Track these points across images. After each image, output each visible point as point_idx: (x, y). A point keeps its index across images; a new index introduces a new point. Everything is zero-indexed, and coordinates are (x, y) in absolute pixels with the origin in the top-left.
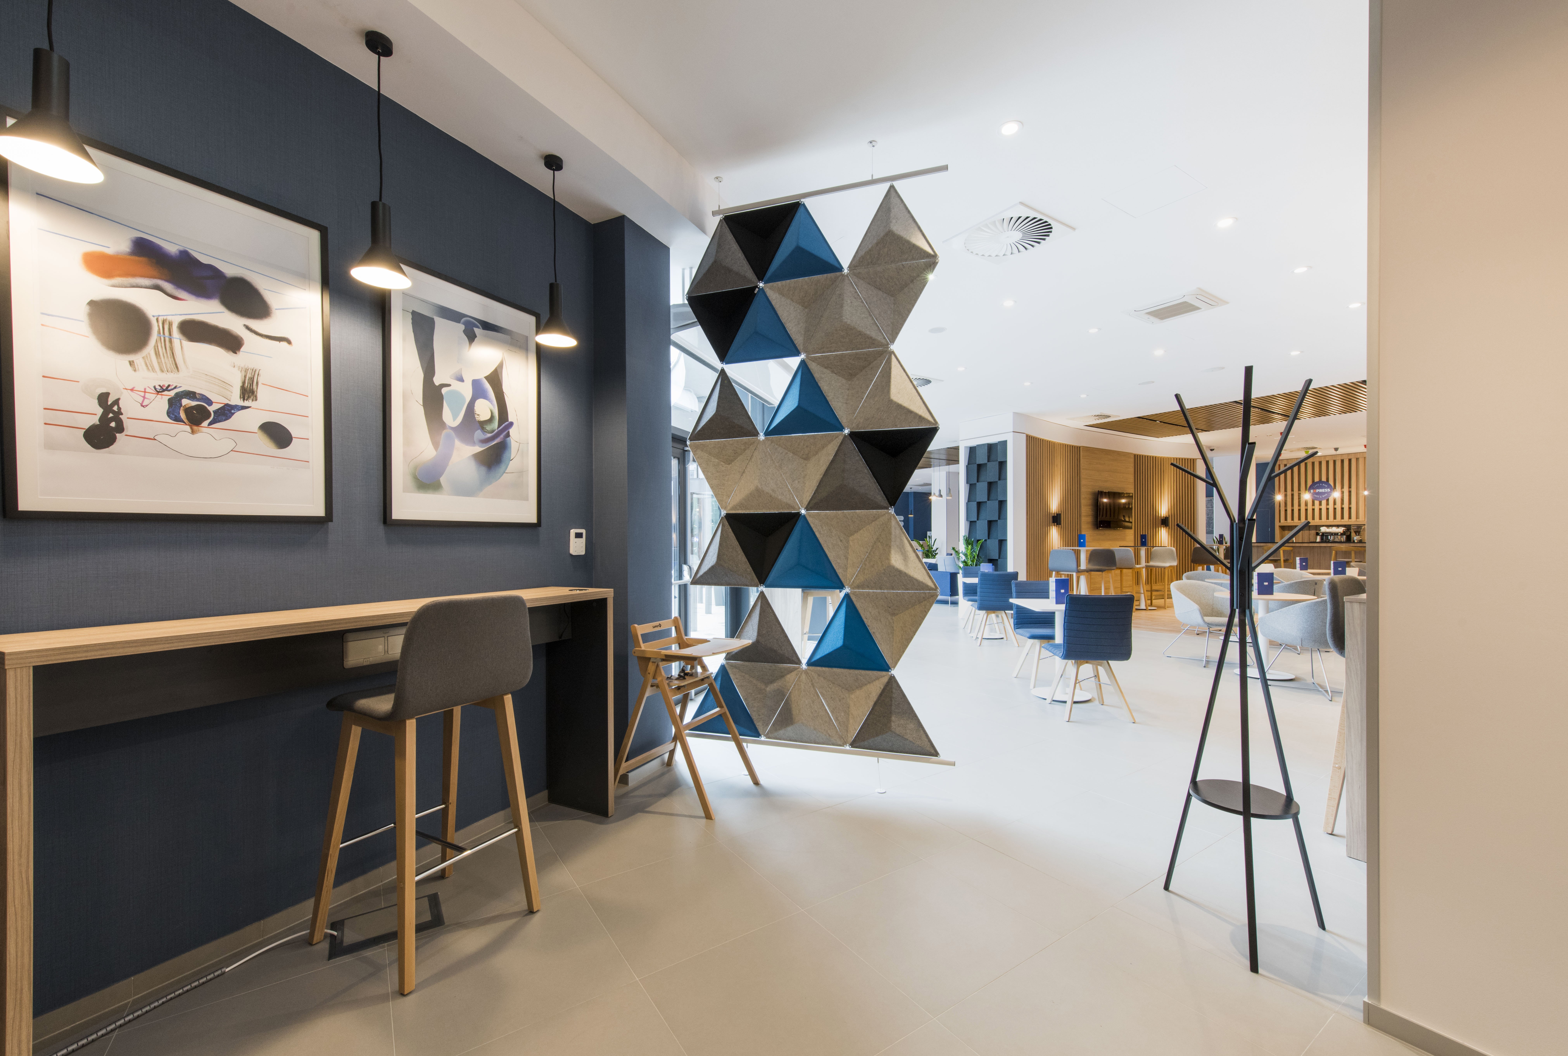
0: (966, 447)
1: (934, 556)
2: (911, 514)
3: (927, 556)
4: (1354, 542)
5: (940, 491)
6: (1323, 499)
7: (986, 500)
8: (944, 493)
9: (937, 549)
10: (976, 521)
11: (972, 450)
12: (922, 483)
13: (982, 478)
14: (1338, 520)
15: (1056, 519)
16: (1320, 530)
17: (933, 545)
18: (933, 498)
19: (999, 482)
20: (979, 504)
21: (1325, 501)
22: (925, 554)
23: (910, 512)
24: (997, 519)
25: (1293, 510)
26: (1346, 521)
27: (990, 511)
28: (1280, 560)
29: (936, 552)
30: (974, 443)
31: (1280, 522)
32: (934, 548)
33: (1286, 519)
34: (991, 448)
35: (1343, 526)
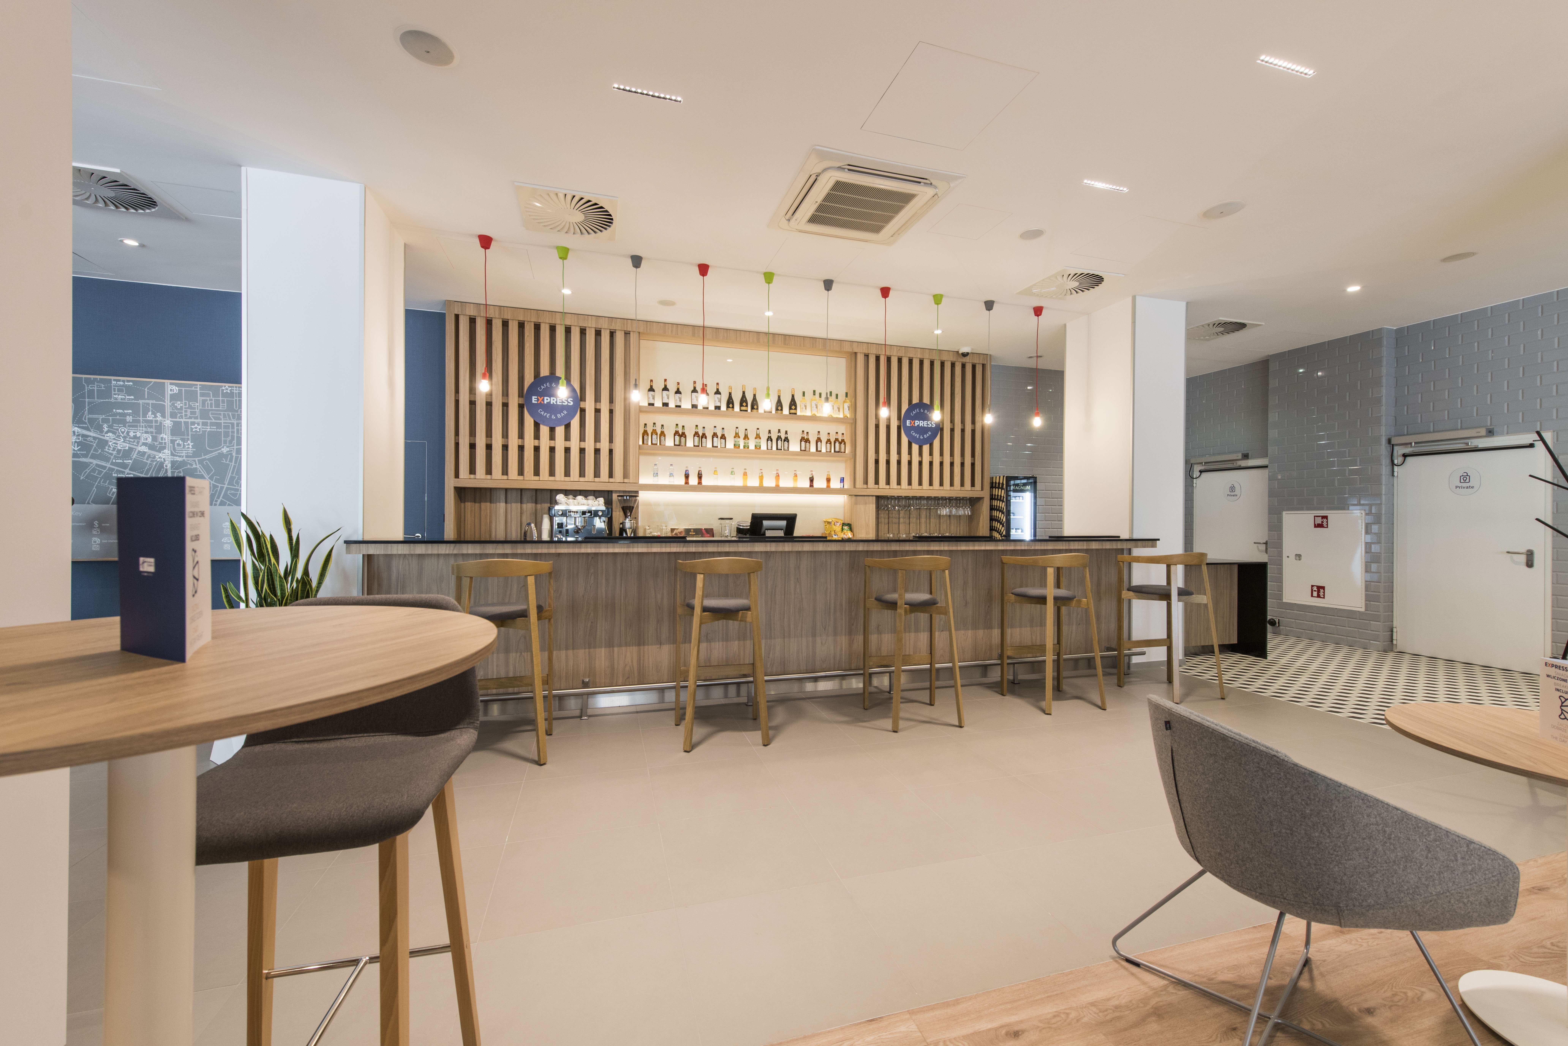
4: (621, 532)
6: (559, 422)
14: (589, 479)
16: (553, 503)
21: (563, 427)
25: (489, 447)
26: (603, 482)
31: (457, 475)
33: (472, 470)
35: (596, 494)
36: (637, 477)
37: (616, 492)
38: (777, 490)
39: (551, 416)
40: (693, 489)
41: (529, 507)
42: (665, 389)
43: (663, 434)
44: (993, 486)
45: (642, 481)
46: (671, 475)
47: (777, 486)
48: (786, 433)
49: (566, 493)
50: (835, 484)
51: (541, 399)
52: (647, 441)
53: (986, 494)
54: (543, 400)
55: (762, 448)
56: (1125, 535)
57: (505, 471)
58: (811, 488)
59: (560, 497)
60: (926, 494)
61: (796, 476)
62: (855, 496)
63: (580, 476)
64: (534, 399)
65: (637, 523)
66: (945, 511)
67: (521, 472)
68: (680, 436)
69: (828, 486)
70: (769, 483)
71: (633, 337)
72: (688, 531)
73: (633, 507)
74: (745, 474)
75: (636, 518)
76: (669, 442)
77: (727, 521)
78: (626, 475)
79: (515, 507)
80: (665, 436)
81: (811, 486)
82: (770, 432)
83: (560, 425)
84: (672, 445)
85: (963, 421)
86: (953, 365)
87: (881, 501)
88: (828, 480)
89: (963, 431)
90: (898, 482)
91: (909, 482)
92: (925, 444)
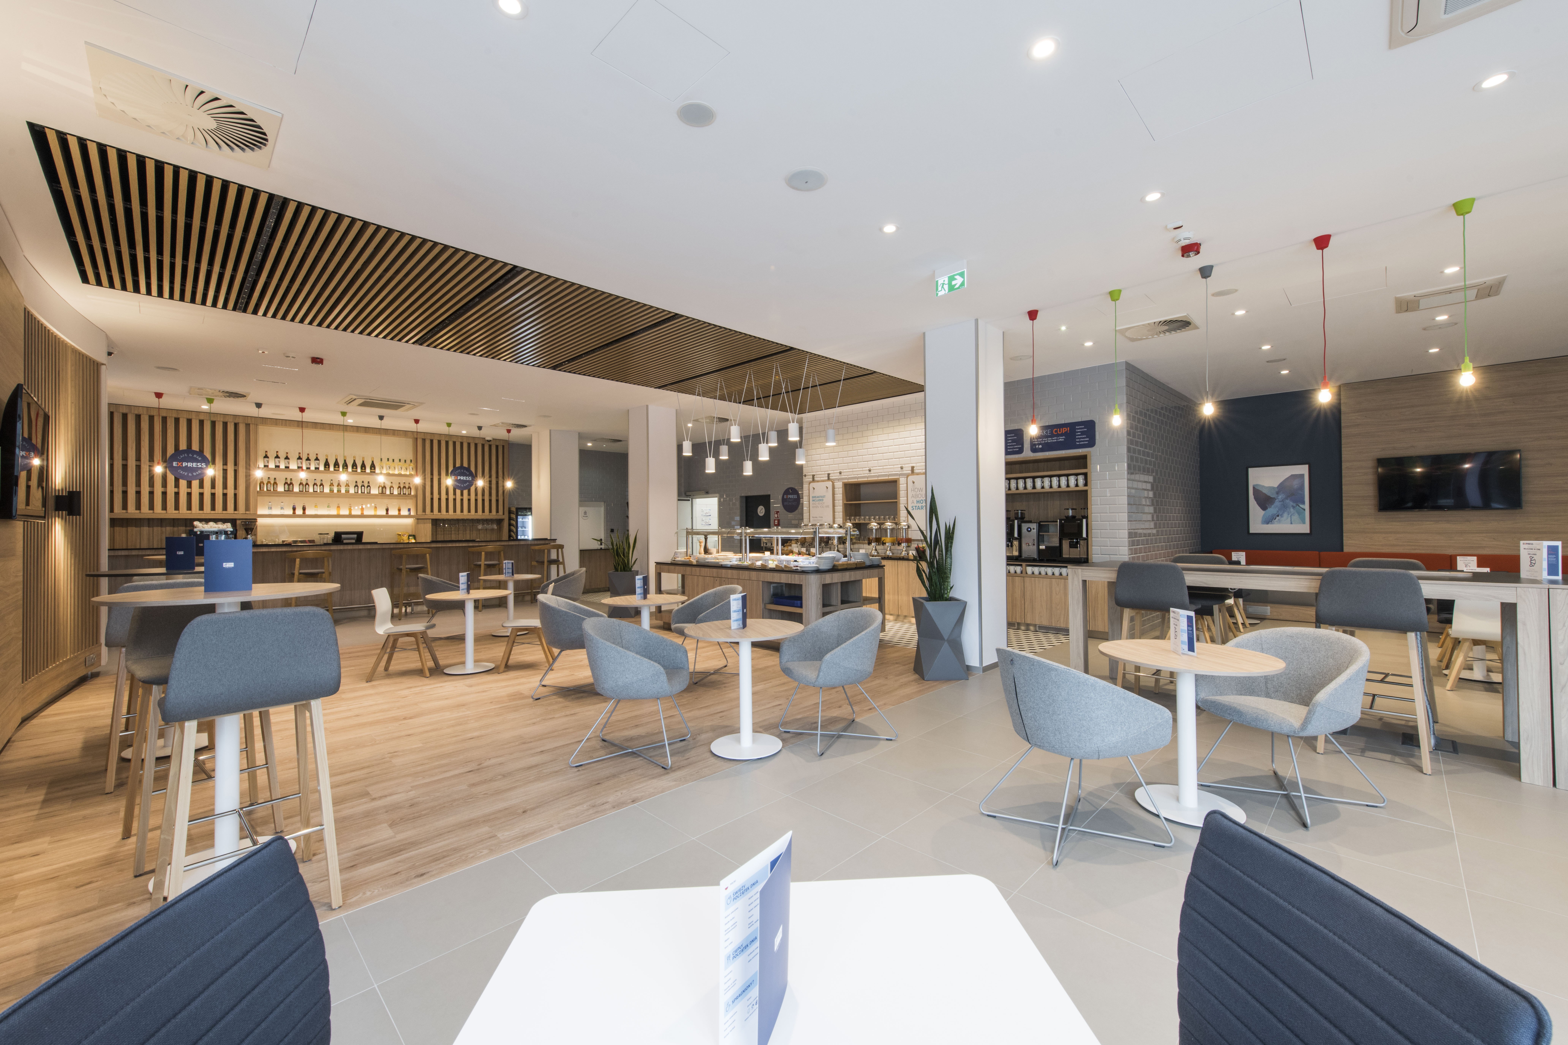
6: (195, 478)
14: (219, 512)
16: (194, 527)
21: (198, 481)
26: (230, 512)
35: (224, 521)
36: (256, 510)
37: (240, 519)
38: (362, 516)
39: (188, 474)
40: (299, 516)
42: (277, 457)
43: (275, 483)
44: (510, 512)
45: (260, 512)
46: (282, 508)
47: (362, 514)
48: (369, 483)
49: (200, 520)
50: (404, 512)
51: (180, 464)
52: (263, 488)
53: (506, 517)
54: (182, 464)
55: (350, 492)
56: (549, 538)
58: (387, 515)
59: (196, 523)
60: (465, 518)
61: (376, 507)
62: (419, 520)
63: (211, 510)
64: (175, 464)
65: (256, 538)
66: (480, 527)
67: (164, 508)
68: (289, 485)
69: (399, 514)
70: (355, 511)
71: (252, 427)
72: (295, 542)
73: (253, 529)
74: (338, 507)
75: (256, 535)
76: (281, 488)
77: (325, 535)
78: (247, 508)
80: (277, 485)
81: (387, 513)
82: (356, 482)
83: (196, 479)
84: (283, 490)
85: (490, 477)
86: (483, 446)
87: (435, 522)
88: (399, 510)
89: (490, 482)
90: (447, 511)
91: (455, 511)
92: (465, 489)
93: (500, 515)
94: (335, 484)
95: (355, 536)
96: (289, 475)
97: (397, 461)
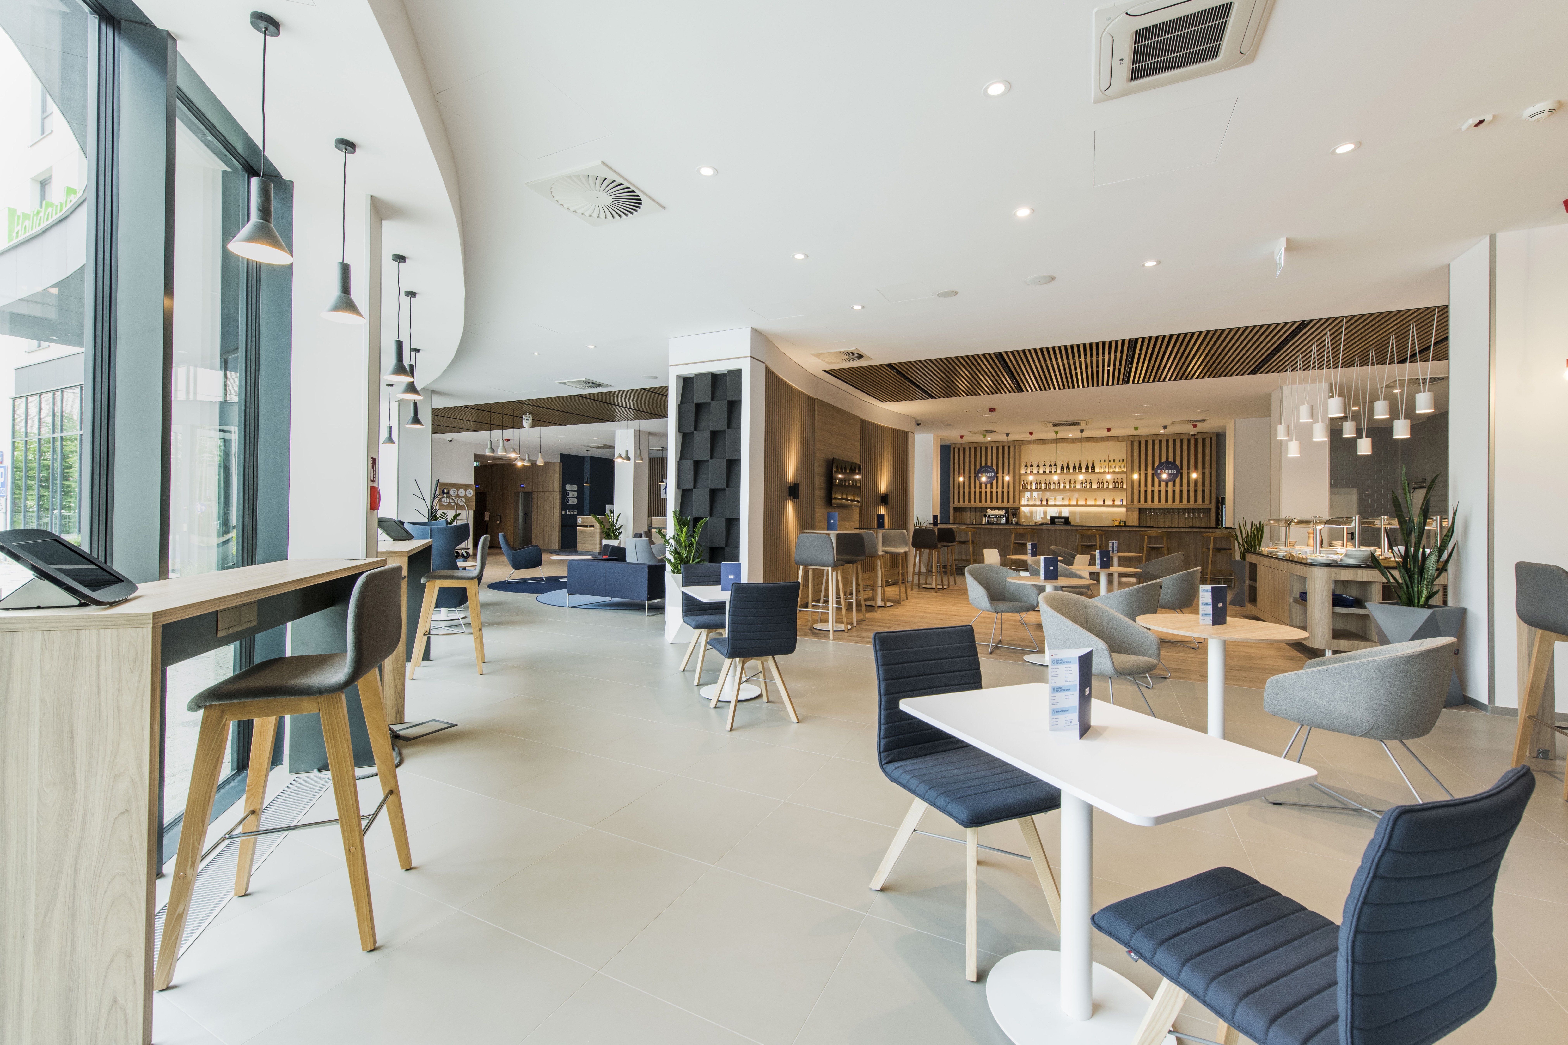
0: (678, 376)
1: (616, 537)
2: (587, 483)
3: (609, 537)
4: (1012, 523)
5: (627, 452)
7: (708, 458)
8: (631, 455)
9: (621, 527)
10: (691, 490)
11: (687, 383)
12: (601, 444)
13: (703, 424)
14: (1000, 504)
15: (793, 491)
16: (987, 512)
17: (616, 522)
18: (618, 461)
19: (728, 431)
20: (697, 464)
22: (606, 533)
23: (585, 481)
24: (724, 487)
25: (964, 492)
26: (1005, 504)
27: (713, 476)
28: (968, 541)
29: (620, 531)
30: (690, 371)
31: (954, 503)
32: (617, 526)
33: (959, 501)
34: (715, 379)
35: (1003, 509)
36: (1020, 502)
37: (1010, 507)
38: (1086, 506)
39: (985, 481)
40: (1044, 506)
41: (978, 514)
43: (1031, 483)
44: (1217, 502)
45: (1022, 503)
46: (1034, 500)
47: (1086, 504)
49: (992, 509)
50: (1118, 503)
52: (1024, 487)
53: (1213, 506)
54: (984, 474)
55: (1077, 488)
57: (969, 501)
58: (1104, 505)
59: (989, 510)
60: (1171, 507)
61: (1096, 499)
62: (1128, 509)
63: (996, 502)
64: (980, 474)
65: (1020, 520)
66: (1187, 515)
67: (975, 501)
68: (1039, 484)
69: (1113, 504)
70: (1081, 503)
71: (1017, 447)
73: (1018, 514)
74: (1070, 499)
78: (1014, 501)
79: (973, 514)
81: (1104, 503)
83: (989, 484)
84: (1035, 488)
85: (1204, 468)
86: (1189, 440)
87: (1141, 510)
88: (1114, 501)
89: (1204, 474)
90: (1153, 501)
91: (1160, 501)
92: (1170, 481)
93: (1207, 504)
94: (1072, 482)
95: (1063, 520)
96: (1047, 477)
97: (1117, 461)
